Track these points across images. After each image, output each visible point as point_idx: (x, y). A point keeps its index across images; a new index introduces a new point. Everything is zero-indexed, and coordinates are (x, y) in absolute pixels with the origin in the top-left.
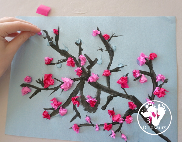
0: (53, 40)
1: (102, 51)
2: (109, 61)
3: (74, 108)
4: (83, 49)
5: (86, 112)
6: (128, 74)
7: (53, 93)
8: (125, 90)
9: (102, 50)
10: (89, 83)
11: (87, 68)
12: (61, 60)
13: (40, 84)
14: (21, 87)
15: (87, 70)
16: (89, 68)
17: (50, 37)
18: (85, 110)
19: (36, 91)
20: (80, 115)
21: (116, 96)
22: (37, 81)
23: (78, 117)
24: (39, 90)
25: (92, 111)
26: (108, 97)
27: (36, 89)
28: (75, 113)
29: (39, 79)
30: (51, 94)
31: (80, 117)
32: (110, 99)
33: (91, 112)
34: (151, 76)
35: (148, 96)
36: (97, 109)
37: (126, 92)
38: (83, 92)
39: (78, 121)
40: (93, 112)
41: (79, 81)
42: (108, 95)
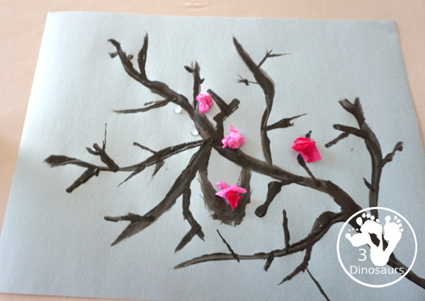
0: (132, 61)
1: (247, 84)
2: (265, 106)
3: (184, 213)
4: (203, 80)
5: (218, 222)
6: (310, 132)
7: (129, 177)
8: (307, 169)
9: (246, 82)
10: (222, 153)
11: (215, 119)
12: (152, 103)
13: (99, 157)
14: (46, 163)
15: (215, 124)
16: (219, 118)
17: (125, 54)
18: (215, 217)
19: (86, 172)
20: (203, 230)
21: (289, 183)
22: (89, 150)
23: (196, 237)
24: (92, 171)
25: (232, 219)
26: (270, 185)
27: (86, 169)
28: (188, 227)
29: (95, 146)
30: (126, 180)
31: (202, 235)
32: (274, 190)
33: (229, 224)
34: (363, 137)
35: (364, 181)
36: (244, 215)
37: (310, 173)
38: (206, 174)
39: (196, 247)
40: (233, 223)
41: (197, 149)
42: (269, 179)
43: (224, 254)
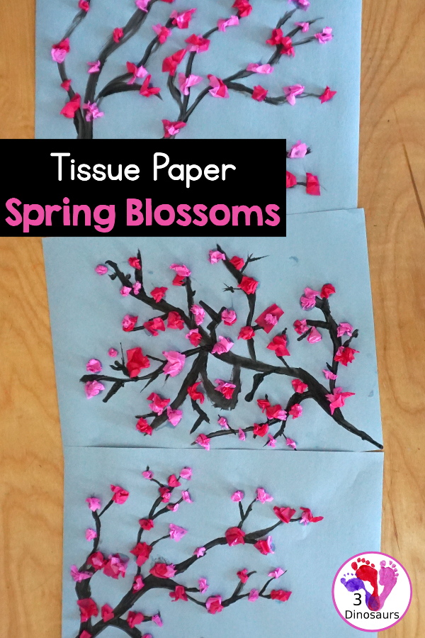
0: (130, 280)
1: (233, 292)
2: (248, 310)
3: (193, 406)
4: (195, 291)
5: (219, 409)
6: (286, 329)
7: (148, 384)
8: (283, 360)
9: (231, 289)
10: (216, 355)
11: (208, 328)
13: (121, 372)
14: (81, 383)
15: (208, 332)
16: (212, 327)
17: (123, 274)
18: (216, 406)
19: (114, 385)
20: (208, 416)
21: (269, 373)
22: (112, 366)
23: (204, 422)
24: (119, 383)
25: (228, 406)
26: (254, 377)
27: (114, 383)
28: (197, 416)
29: (116, 363)
30: (146, 386)
31: (208, 420)
32: (258, 380)
33: (227, 409)
34: (328, 328)
36: (237, 401)
37: (285, 363)
38: (206, 375)
39: (203, 427)
40: (230, 408)
41: (197, 354)
42: (255, 372)
43: (225, 431)
